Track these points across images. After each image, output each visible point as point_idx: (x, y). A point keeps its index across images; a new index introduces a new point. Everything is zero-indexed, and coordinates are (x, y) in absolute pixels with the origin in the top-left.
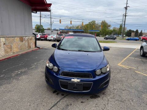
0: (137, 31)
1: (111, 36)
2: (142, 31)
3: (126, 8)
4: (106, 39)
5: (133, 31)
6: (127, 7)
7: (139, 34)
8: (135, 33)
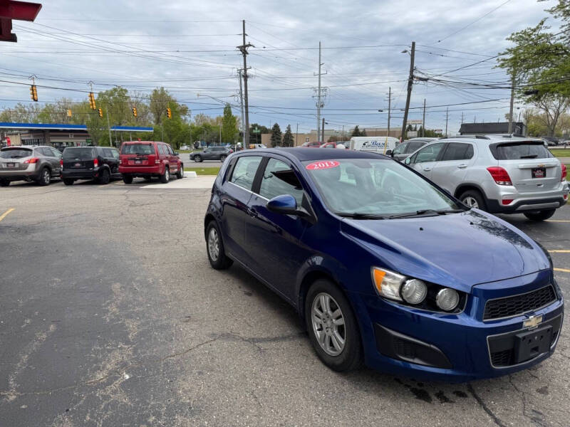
0: (276, 126)
1: (214, 150)
2: (289, 128)
3: (244, 49)
4: (198, 159)
5: (265, 131)
6: (245, 46)
7: (283, 138)
8: (273, 137)
